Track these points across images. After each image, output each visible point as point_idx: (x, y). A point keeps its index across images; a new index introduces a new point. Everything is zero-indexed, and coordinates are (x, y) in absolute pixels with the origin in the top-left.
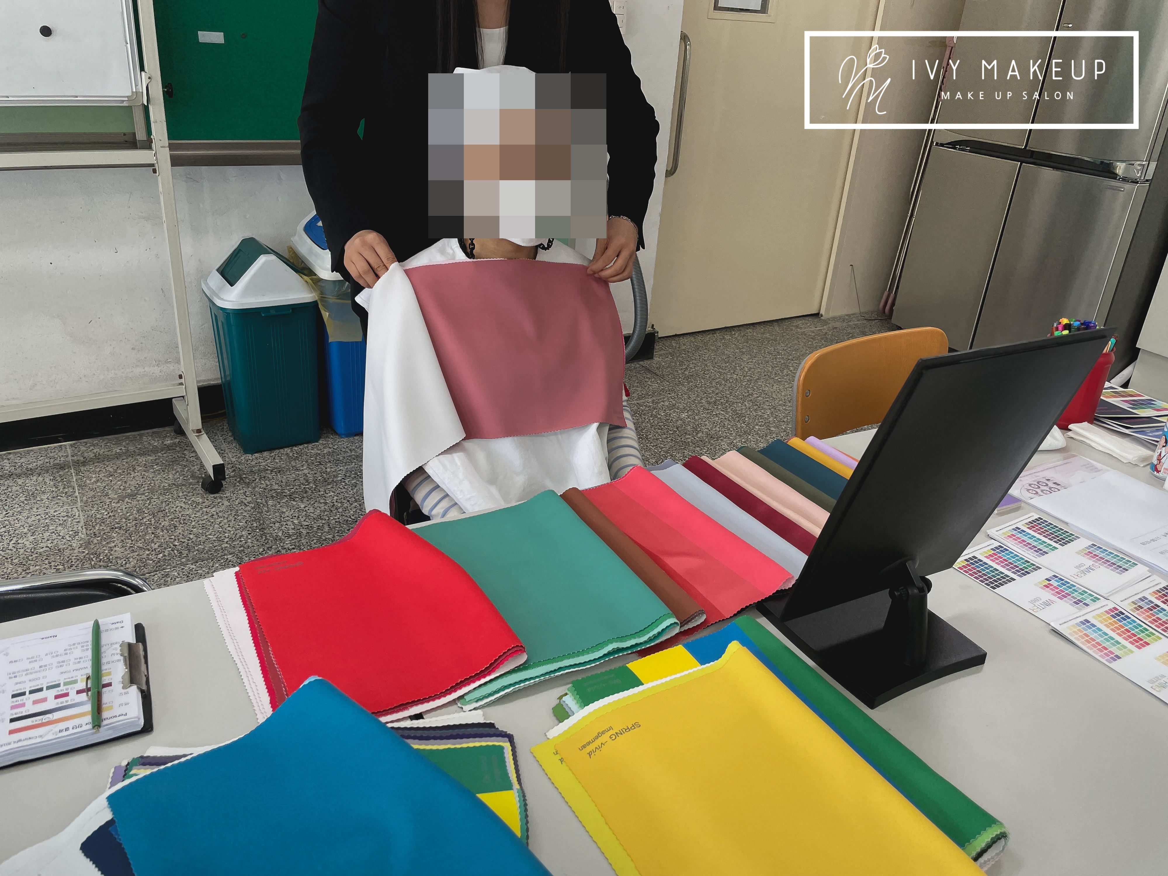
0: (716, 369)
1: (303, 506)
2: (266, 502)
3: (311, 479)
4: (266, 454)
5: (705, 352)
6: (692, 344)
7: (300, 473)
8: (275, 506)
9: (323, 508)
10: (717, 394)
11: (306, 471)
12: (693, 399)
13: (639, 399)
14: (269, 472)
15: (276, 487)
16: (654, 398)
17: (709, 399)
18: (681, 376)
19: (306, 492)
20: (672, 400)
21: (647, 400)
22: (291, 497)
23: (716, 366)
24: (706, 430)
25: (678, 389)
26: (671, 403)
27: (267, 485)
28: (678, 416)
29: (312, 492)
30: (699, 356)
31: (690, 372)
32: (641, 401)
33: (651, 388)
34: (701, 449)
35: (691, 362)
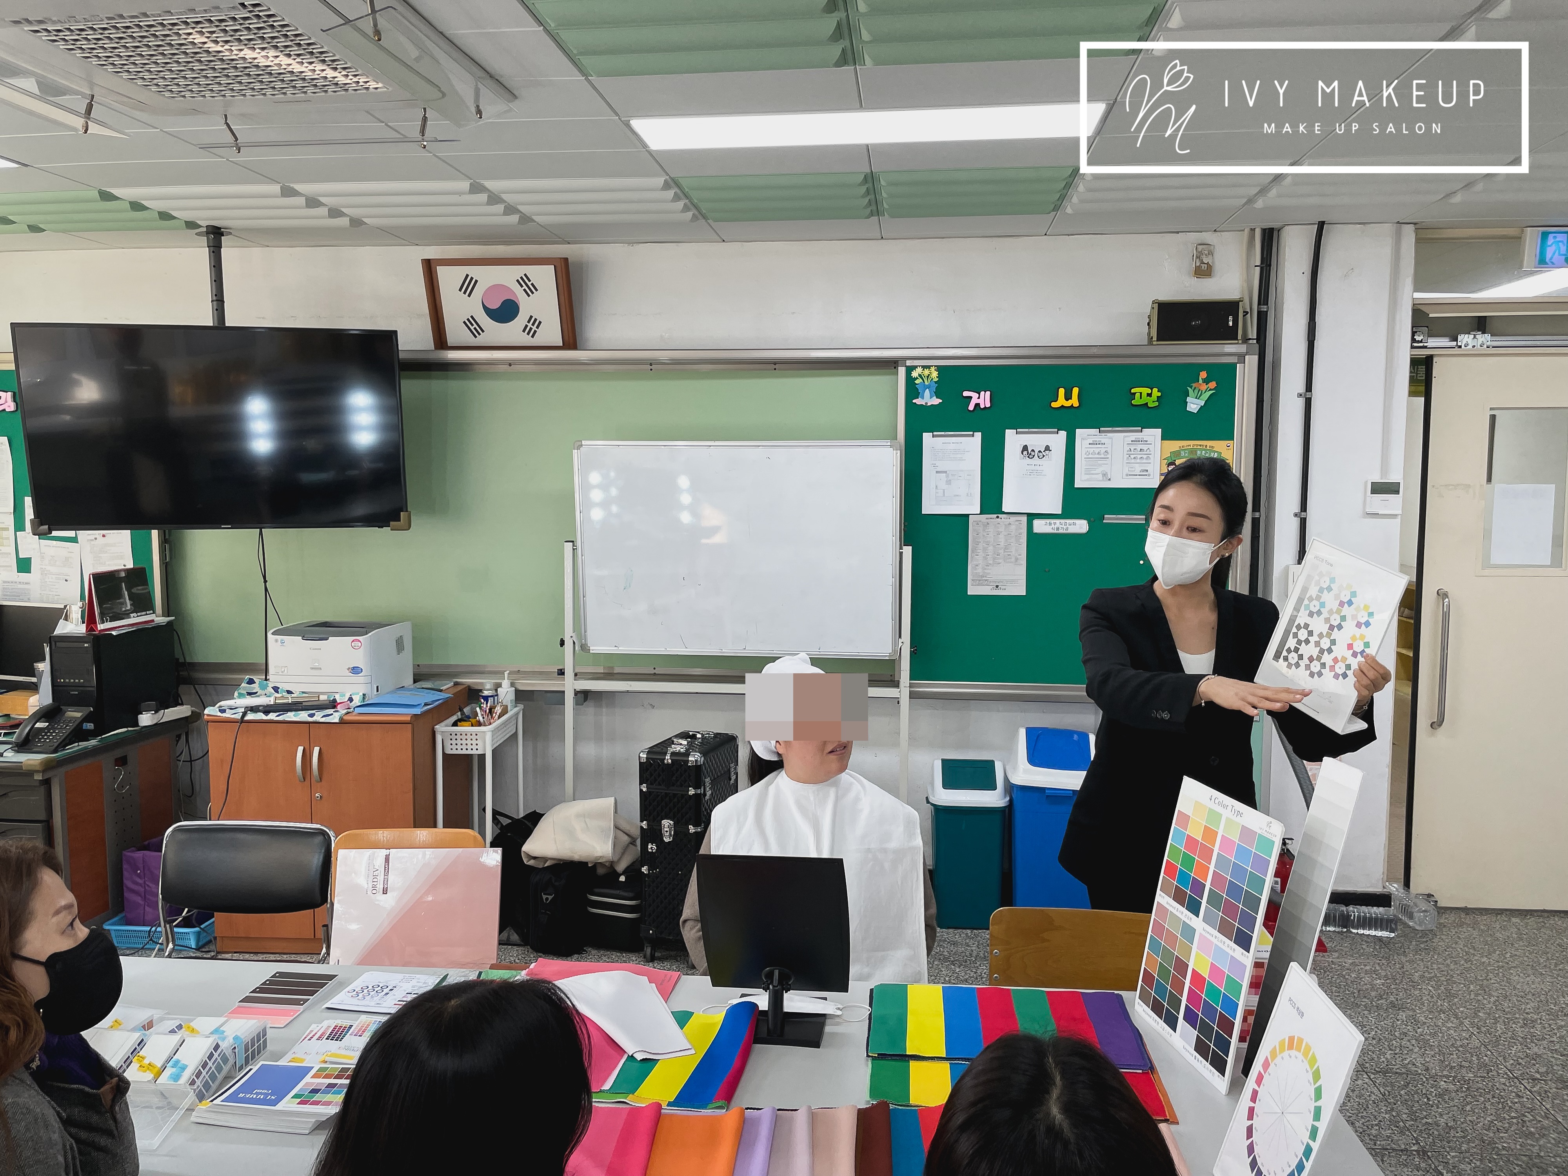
0: (1466, 948)
1: (957, 970)
2: (933, 961)
3: (974, 955)
4: (950, 930)
5: (1467, 930)
6: (1457, 920)
7: (969, 948)
8: (938, 965)
9: (972, 975)
10: (1442, 971)
11: (973, 948)
12: (1405, 970)
13: (1338, 958)
14: (946, 943)
15: (946, 953)
16: (1356, 960)
17: (1427, 974)
18: (1411, 947)
19: (966, 962)
20: (1377, 966)
21: (1346, 960)
22: (953, 963)
23: (1469, 946)
24: (1394, 999)
25: (1395, 958)
26: (1373, 969)
27: (940, 951)
28: (1370, 981)
29: (970, 963)
30: (1456, 932)
31: (1427, 946)
32: (1338, 960)
33: (1362, 951)
34: (1370, 1014)
35: (1438, 937)
